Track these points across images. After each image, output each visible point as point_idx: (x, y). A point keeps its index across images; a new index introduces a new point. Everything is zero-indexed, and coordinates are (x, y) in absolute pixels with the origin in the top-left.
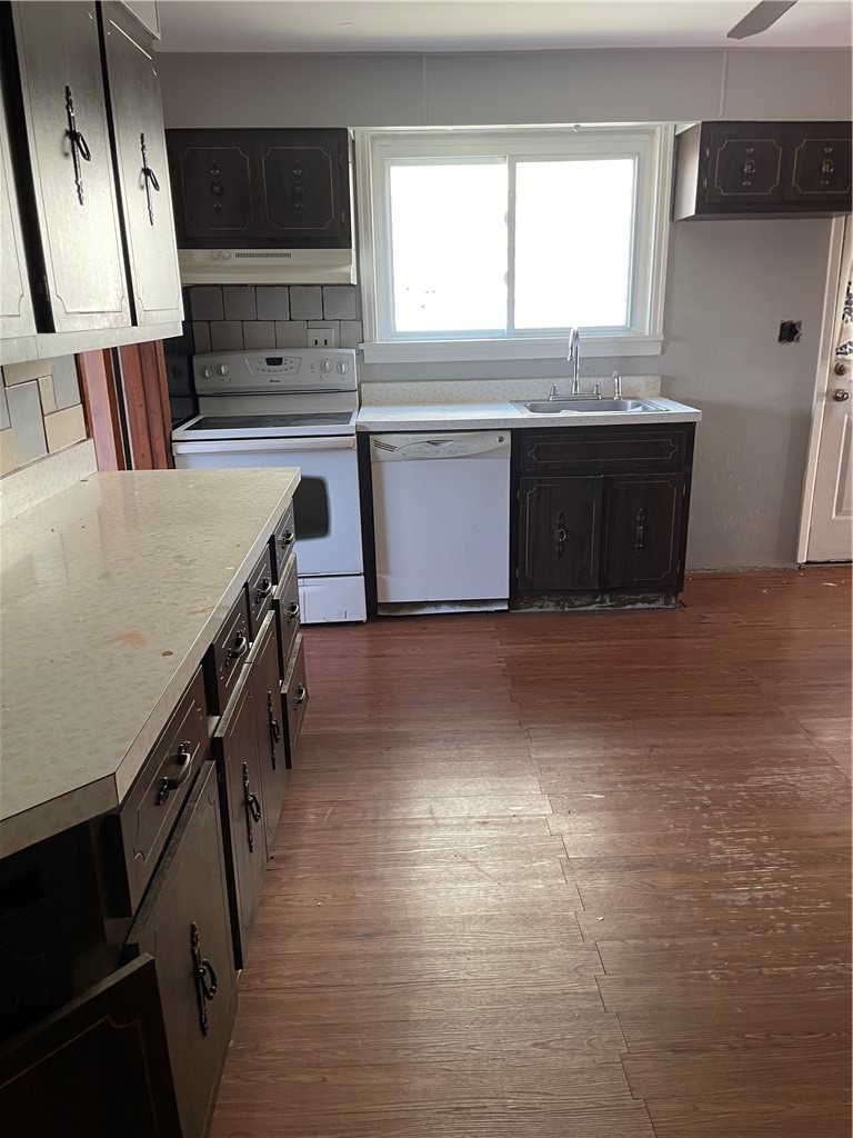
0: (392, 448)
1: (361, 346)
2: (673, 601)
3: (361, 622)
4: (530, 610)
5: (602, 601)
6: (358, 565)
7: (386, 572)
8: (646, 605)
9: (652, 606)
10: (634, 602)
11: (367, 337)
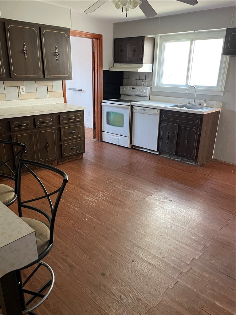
0: (136, 110)
1: (151, 87)
2: (197, 164)
3: (128, 148)
4: (163, 156)
5: (180, 159)
6: (128, 135)
7: (134, 138)
8: (190, 163)
9: (191, 163)
10: (187, 162)
11: (153, 84)
